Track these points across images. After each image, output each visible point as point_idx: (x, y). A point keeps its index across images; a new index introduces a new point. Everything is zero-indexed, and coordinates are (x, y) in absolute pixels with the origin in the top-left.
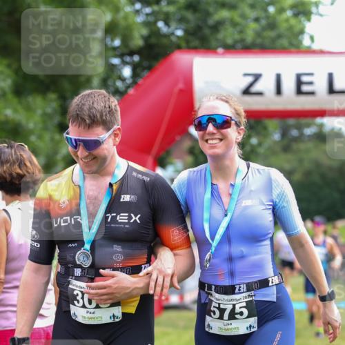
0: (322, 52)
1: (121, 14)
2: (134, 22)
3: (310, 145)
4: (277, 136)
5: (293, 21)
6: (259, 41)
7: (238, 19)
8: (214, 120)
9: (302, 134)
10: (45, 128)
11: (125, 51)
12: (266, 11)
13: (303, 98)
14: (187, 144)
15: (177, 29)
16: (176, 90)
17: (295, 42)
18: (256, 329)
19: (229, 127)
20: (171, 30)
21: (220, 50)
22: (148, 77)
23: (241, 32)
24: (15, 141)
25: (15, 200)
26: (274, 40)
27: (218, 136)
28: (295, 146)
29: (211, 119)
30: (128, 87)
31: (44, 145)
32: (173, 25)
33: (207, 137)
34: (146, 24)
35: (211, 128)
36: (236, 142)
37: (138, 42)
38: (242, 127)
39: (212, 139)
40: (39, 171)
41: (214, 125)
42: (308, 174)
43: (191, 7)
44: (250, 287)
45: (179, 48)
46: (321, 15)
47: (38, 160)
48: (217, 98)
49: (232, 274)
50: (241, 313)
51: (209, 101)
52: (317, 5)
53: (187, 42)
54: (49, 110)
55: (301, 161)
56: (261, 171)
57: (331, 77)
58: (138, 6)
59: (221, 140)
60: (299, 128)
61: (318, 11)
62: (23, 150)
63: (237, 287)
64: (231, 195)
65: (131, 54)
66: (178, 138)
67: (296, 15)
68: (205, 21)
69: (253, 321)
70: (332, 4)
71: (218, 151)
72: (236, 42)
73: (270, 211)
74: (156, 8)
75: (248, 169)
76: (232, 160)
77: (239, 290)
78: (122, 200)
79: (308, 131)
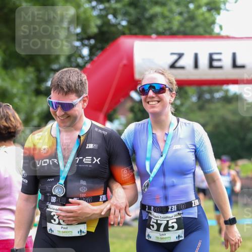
0: (228, 37)
1: (82, 10)
2: (91, 15)
3: (219, 105)
4: (194, 99)
5: (207, 15)
6: (182, 29)
7: (167, 13)
8: (154, 87)
9: (213, 97)
10: (25, 93)
11: (85, 36)
12: (187, 7)
13: (214, 71)
14: (129, 104)
15: (122, 20)
16: (121, 65)
17: (208, 30)
18: (183, 238)
19: (164, 92)
20: (118, 21)
21: (154, 36)
22: (101, 55)
23: (169, 22)
24: (3, 102)
25: (3, 145)
26: (193, 29)
27: (156, 99)
28: (207, 106)
29: (152, 87)
30: (86, 63)
31: (24, 105)
32: (120, 17)
33: (149, 100)
34: (100, 17)
35: (151, 93)
36: (169, 103)
37: (94, 30)
38: (174, 92)
39: (152, 101)
40: (20, 124)
41: (153, 91)
42: (217, 126)
43: (133, 4)
44: (179, 208)
45: (124, 34)
46: (228, 10)
47: (19, 116)
48: (155, 72)
49: (166, 198)
50: (173, 227)
51: (150, 73)
52: (225, 3)
53: (130, 30)
54: (28, 80)
55: (212, 117)
56: (187, 124)
57: (234, 55)
58: (94, 4)
59: (159, 102)
60: (211, 92)
61: (225, 8)
62: (9, 109)
63: (170, 207)
64: (165, 141)
65: (89, 38)
66: (122, 100)
67: (209, 10)
68: (143, 15)
69: (181, 232)
70: (236, 2)
71: (157, 110)
72: (166, 30)
73: (193, 153)
74: (107, 5)
75: (178, 123)
76: (167, 116)
77: (171, 209)
78: (87, 148)
79: (218, 95)
